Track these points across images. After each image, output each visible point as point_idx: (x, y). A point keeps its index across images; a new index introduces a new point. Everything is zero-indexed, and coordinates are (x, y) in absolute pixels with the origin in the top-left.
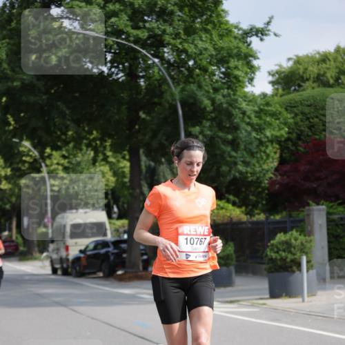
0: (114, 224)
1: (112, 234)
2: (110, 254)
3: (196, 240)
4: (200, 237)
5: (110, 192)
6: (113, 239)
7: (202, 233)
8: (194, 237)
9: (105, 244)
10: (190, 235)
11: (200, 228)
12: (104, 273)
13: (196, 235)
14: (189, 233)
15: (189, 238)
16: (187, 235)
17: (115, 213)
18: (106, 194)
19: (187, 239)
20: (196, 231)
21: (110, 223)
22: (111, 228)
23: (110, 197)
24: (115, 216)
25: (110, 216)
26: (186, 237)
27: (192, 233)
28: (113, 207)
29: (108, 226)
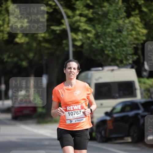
0: (145, 83)
1: (141, 94)
2: (139, 117)
3: (74, 113)
4: (76, 111)
5: (140, 47)
6: (143, 100)
7: (77, 109)
8: (73, 111)
9: (134, 106)
10: (71, 111)
11: (76, 106)
12: (133, 139)
13: (74, 110)
14: (70, 110)
15: (70, 112)
16: (69, 111)
17: (146, 70)
18: (136, 49)
19: (69, 113)
20: (73, 108)
21: (140, 82)
22: (141, 88)
23: (140, 52)
24: (145, 74)
25: (139, 75)
26: (68, 112)
27: (71, 109)
28: (143, 64)
29: (137, 85)
